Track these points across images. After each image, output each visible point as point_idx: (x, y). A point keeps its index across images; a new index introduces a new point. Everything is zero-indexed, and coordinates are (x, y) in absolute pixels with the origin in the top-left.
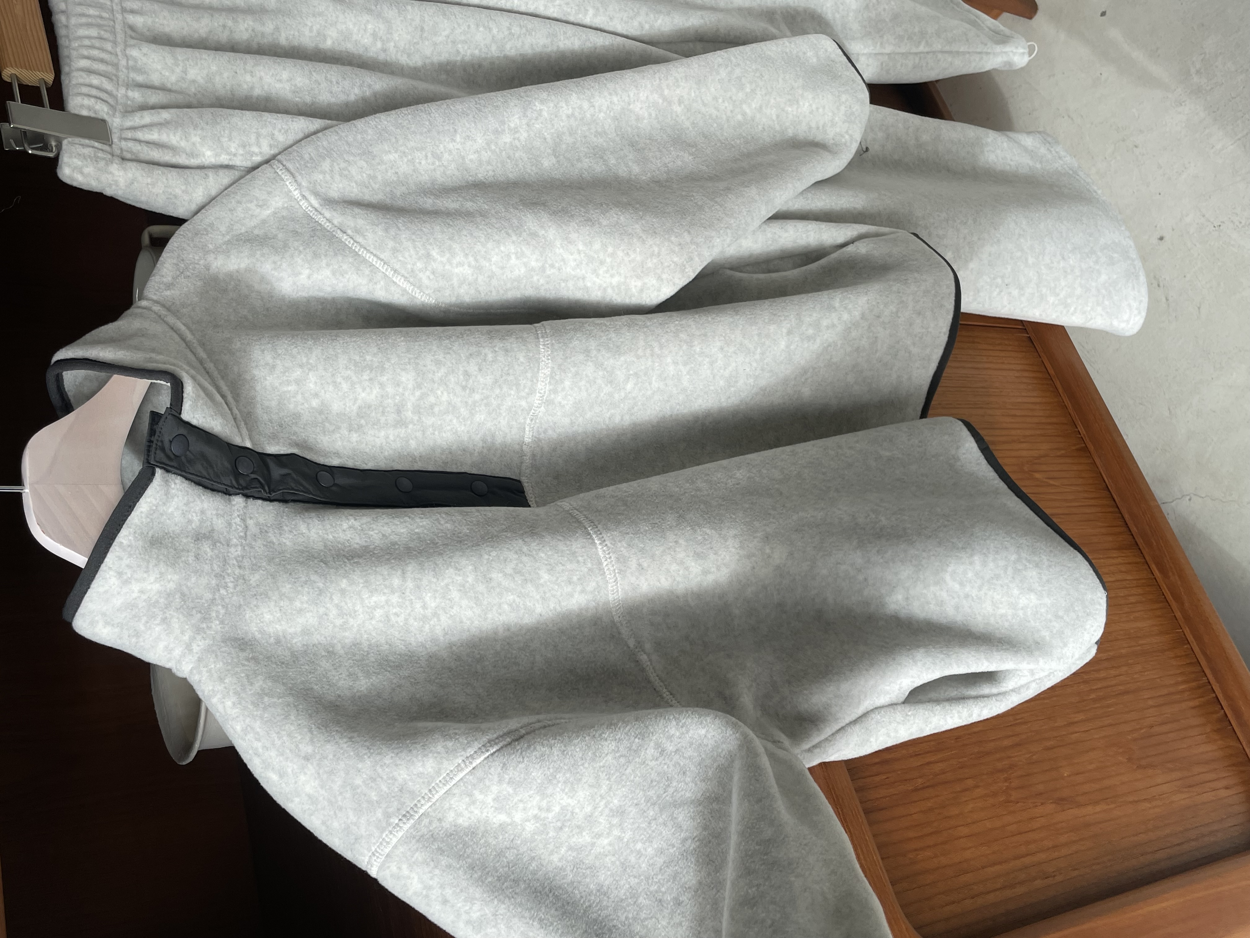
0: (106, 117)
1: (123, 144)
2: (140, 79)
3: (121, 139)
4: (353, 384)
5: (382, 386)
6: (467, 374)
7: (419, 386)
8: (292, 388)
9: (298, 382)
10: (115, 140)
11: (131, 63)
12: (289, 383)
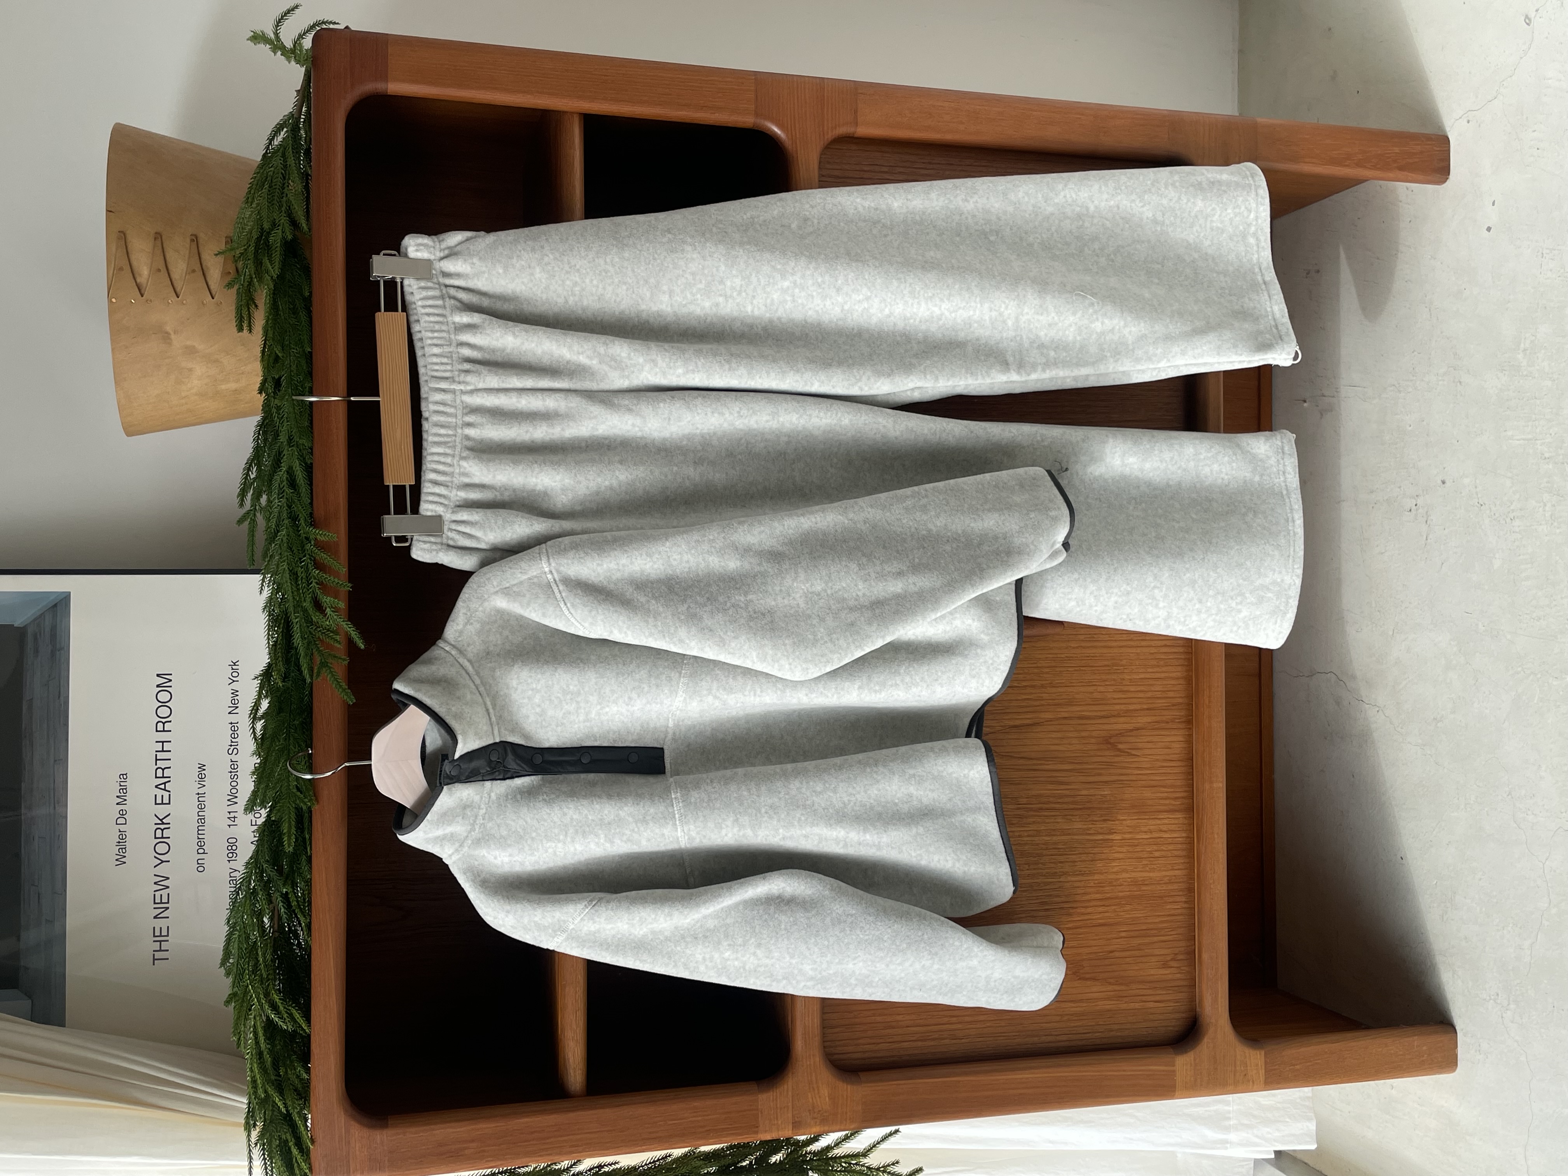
0: (442, 514)
1: (450, 534)
2: (467, 480)
3: (451, 530)
4: (561, 701)
5: (578, 702)
6: (630, 698)
7: (600, 704)
8: (526, 701)
9: (529, 698)
10: (445, 531)
11: (462, 470)
12: (524, 698)
